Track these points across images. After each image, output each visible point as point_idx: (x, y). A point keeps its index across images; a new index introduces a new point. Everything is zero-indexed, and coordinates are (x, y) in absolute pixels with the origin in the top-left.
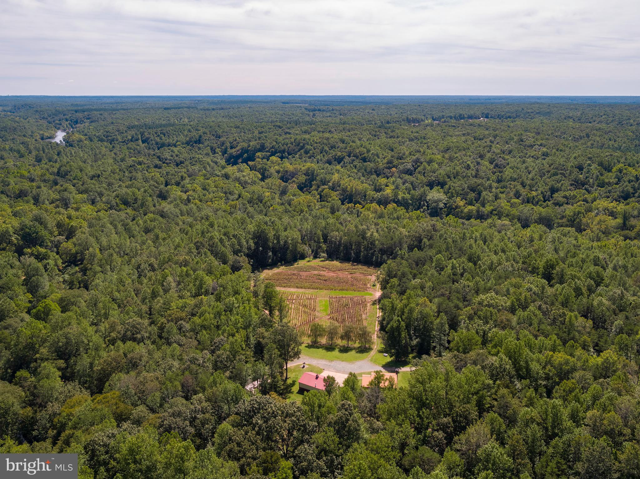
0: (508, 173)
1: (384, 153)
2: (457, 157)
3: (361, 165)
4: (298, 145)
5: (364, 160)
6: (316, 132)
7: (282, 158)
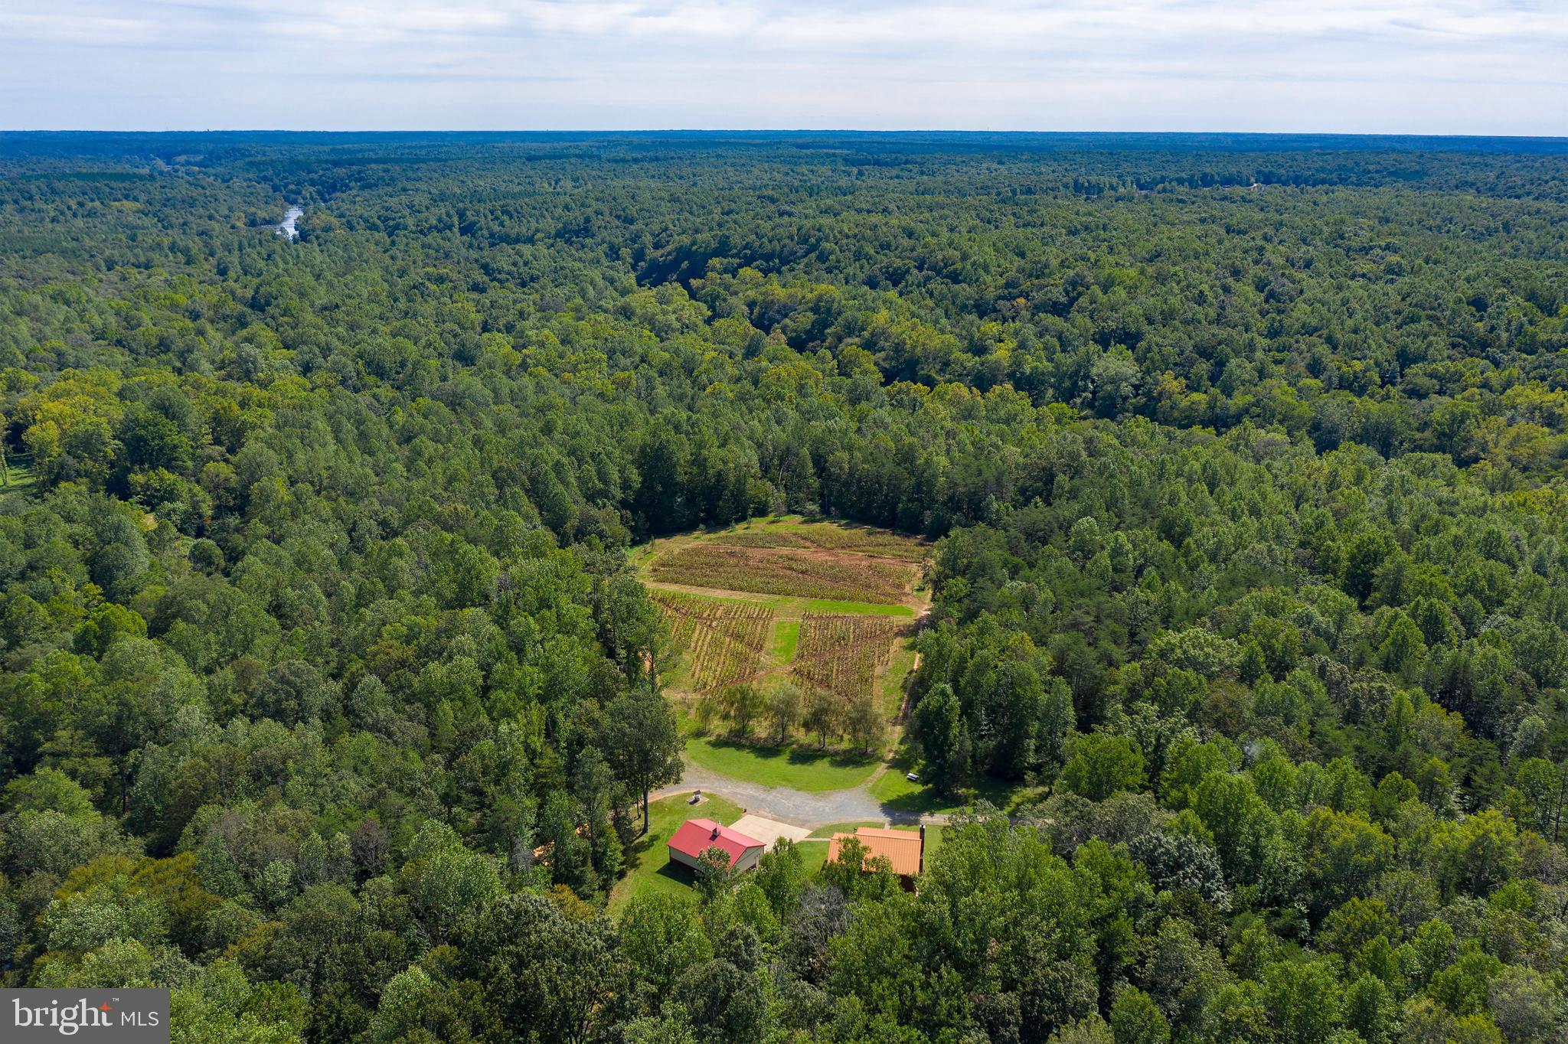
0: (1300, 312)
1: (1002, 261)
2: (1175, 274)
3: (945, 290)
4: (805, 241)
5: (955, 278)
6: (853, 212)
7: (766, 272)
